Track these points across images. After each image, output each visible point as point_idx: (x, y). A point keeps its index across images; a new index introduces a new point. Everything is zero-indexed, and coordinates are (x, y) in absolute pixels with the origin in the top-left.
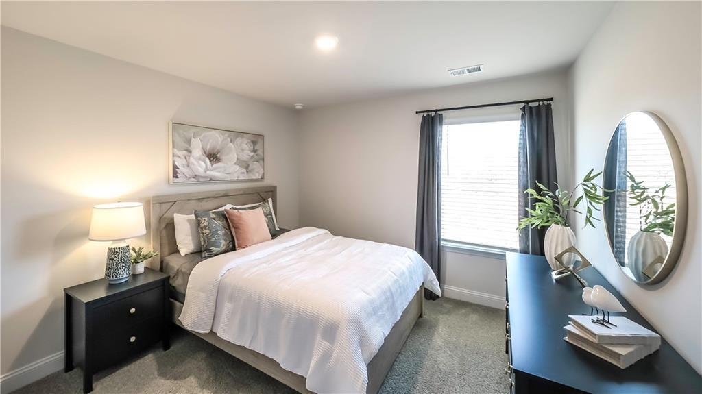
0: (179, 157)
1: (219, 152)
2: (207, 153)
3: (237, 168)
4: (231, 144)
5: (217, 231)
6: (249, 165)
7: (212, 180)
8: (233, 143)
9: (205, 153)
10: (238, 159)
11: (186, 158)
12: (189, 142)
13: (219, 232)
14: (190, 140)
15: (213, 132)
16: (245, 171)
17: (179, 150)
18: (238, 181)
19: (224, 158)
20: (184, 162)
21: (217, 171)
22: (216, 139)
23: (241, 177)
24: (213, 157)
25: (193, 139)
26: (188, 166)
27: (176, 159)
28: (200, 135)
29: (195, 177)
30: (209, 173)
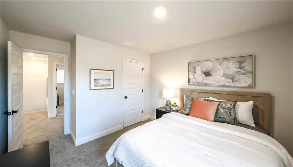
0: (191, 75)
1: (211, 71)
2: (204, 72)
3: (224, 79)
4: (219, 66)
5: (187, 105)
6: (234, 77)
7: (206, 85)
8: (221, 66)
9: (202, 72)
10: (224, 74)
11: (193, 75)
12: (195, 69)
13: (188, 106)
14: (196, 68)
15: (207, 62)
16: (231, 81)
17: (191, 73)
18: (224, 86)
19: (214, 74)
20: (193, 77)
21: (209, 80)
22: (208, 65)
23: (227, 84)
24: (207, 74)
25: (197, 67)
26: (194, 78)
27: (190, 76)
28: (200, 65)
29: (198, 83)
30: (205, 81)
